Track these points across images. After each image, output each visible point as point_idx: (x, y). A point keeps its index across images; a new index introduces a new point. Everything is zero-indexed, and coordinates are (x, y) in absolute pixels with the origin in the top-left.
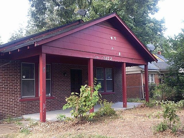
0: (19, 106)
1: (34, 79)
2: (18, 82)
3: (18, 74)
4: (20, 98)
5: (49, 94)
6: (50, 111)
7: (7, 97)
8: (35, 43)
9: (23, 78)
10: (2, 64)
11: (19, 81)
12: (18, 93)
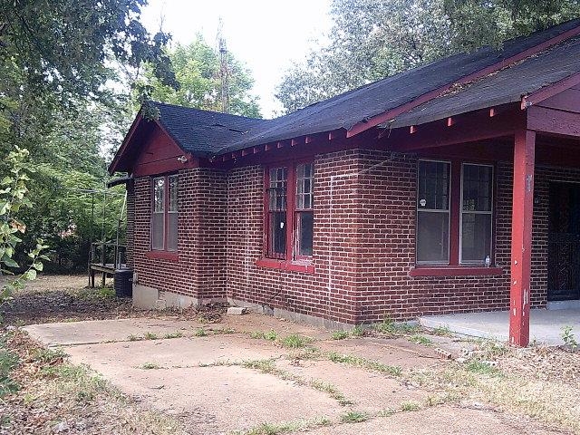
0: (410, 287)
1: (449, 211)
2: (410, 218)
3: (409, 194)
4: (413, 265)
5: (488, 260)
6: (488, 311)
7: (381, 261)
8: (522, 97)
9: (420, 207)
10: (372, 163)
11: (411, 215)
12: (408, 251)
